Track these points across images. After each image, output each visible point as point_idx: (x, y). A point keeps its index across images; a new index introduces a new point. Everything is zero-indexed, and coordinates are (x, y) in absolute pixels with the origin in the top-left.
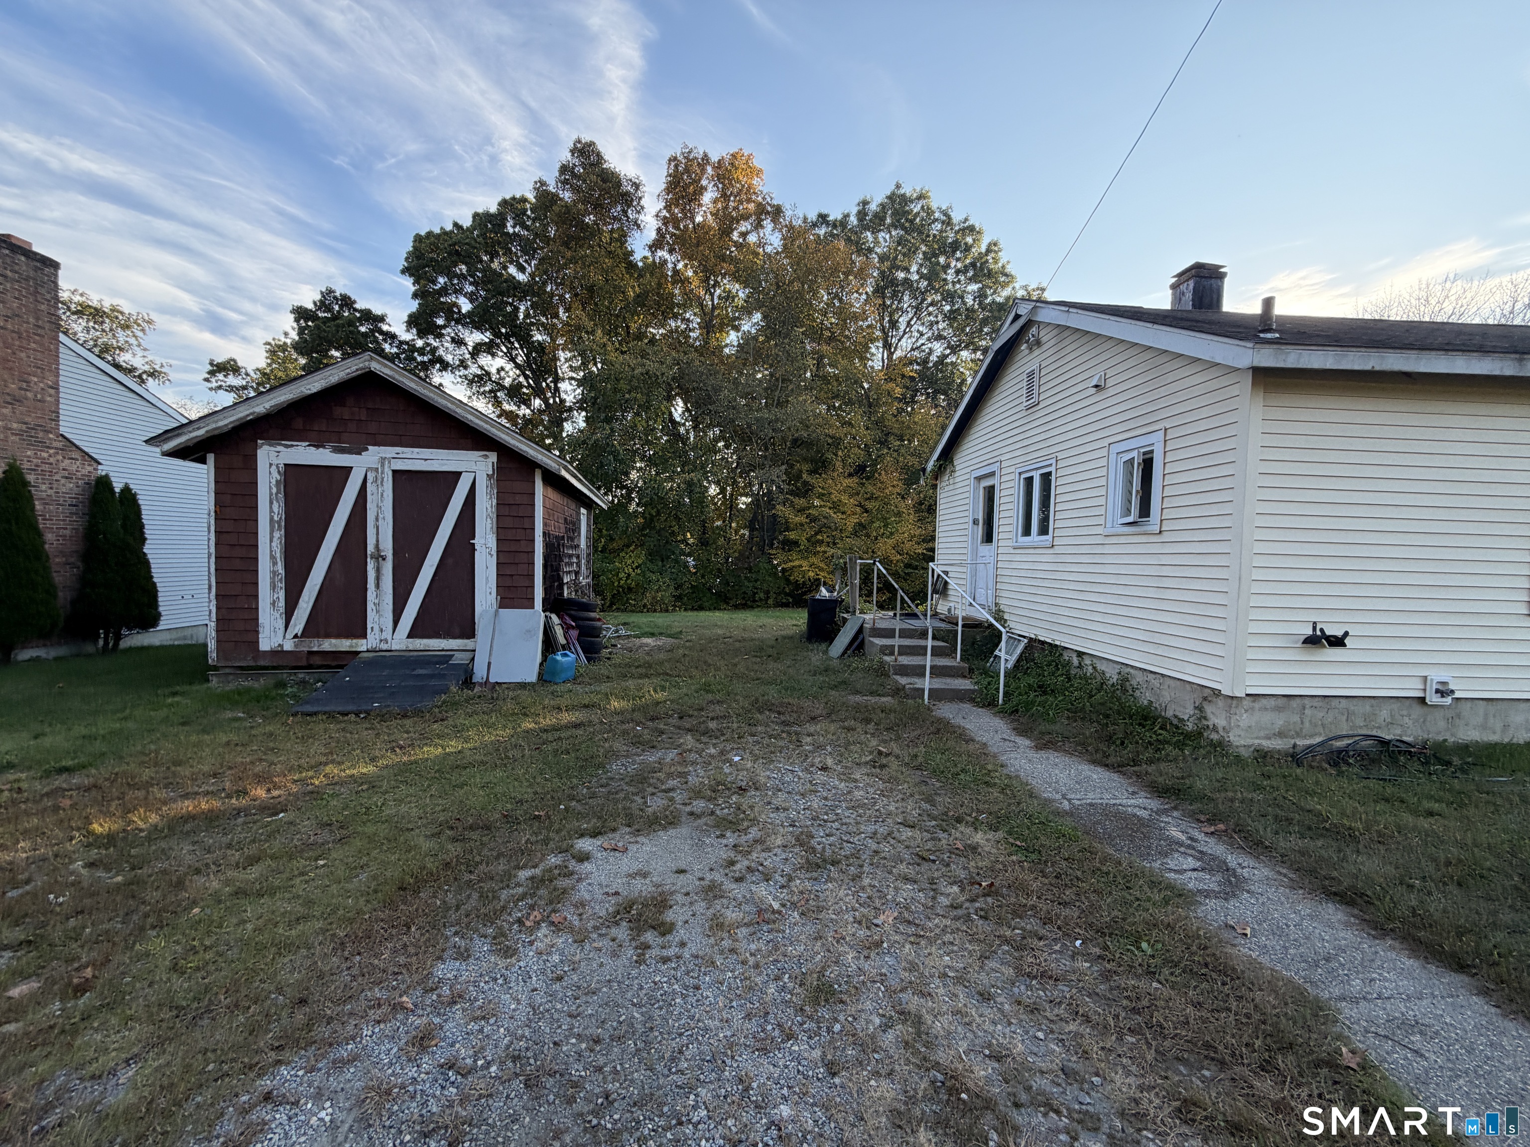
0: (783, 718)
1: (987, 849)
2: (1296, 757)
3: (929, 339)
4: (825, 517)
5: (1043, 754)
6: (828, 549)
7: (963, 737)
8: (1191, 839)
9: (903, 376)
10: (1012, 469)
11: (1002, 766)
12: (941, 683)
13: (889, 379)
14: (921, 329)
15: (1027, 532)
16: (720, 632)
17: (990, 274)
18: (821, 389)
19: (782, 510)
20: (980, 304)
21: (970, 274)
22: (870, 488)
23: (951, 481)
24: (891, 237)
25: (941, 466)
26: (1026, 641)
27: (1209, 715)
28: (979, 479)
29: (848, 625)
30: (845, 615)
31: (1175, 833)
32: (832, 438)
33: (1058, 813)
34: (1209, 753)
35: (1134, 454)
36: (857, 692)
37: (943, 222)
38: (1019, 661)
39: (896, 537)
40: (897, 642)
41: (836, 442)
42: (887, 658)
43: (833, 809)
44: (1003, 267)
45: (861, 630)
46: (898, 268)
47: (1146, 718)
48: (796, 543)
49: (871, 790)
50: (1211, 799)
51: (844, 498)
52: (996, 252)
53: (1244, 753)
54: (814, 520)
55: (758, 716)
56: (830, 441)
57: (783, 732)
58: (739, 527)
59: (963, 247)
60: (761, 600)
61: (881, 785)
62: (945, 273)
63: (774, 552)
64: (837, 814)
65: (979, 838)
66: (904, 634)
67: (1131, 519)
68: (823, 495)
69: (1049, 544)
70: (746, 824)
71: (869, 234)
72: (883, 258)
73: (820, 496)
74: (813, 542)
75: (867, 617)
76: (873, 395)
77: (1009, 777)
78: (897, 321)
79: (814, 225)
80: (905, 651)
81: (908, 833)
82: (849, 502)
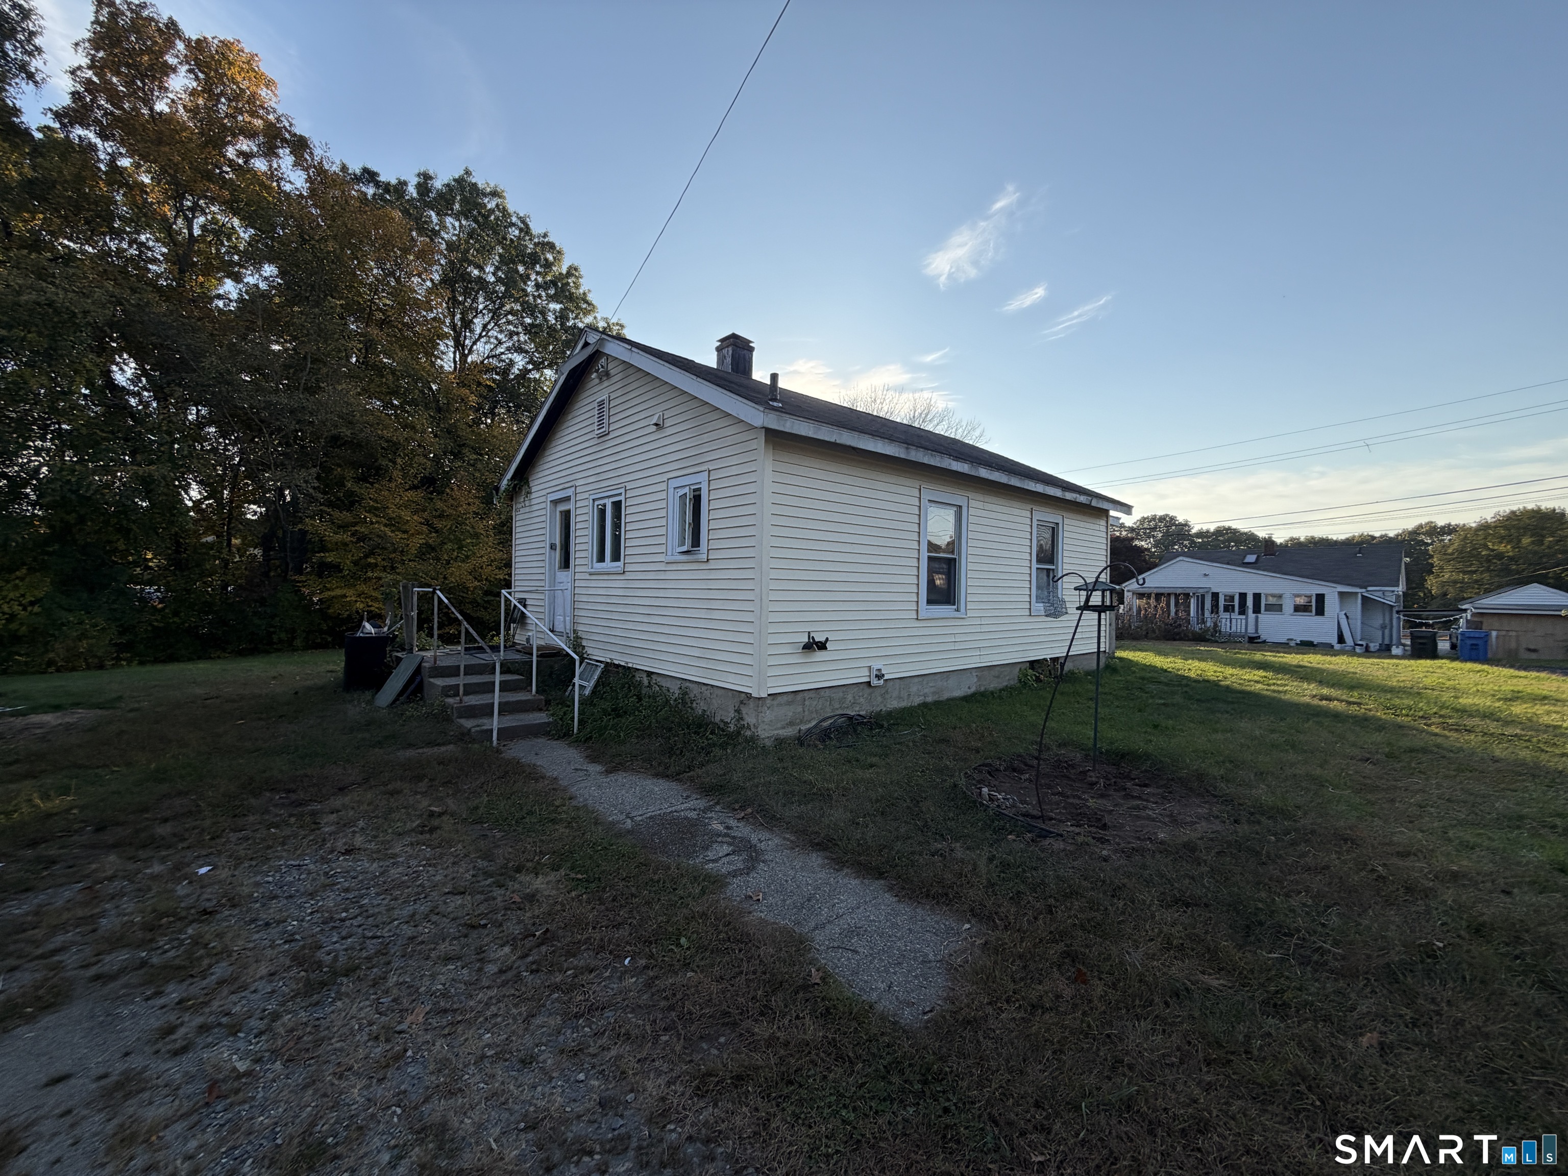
0: (293, 797)
1: (547, 893)
2: (801, 740)
3: (508, 349)
4: (379, 536)
5: (612, 777)
6: (383, 575)
7: (533, 774)
8: (728, 828)
9: (479, 384)
10: (586, 495)
11: (571, 799)
12: (511, 721)
13: (462, 384)
14: (500, 336)
15: (601, 558)
16: (199, 691)
17: (571, 298)
18: (372, 381)
19: (316, 525)
20: (562, 324)
21: (552, 292)
22: (439, 504)
23: (527, 503)
24: (461, 226)
25: (515, 486)
26: (602, 666)
27: (745, 716)
28: (555, 502)
29: (402, 665)
30: (399, 655)
31: (717, 826)
32: (387, 441)
33: (619, 835)
34: (744, 748)
35: (687, 490)
36: (410, 746)
37: (521, 230)
38: (596, 686)
39: (473, 561)
40: (461, 680)
41: (394, 447)
42: (450, 700)
43: (355, 901)
44: (584, 294)
45: (418, 670)
46: (470, 263)
47: (700, 726)
48: (336, 568)
49: (413, 863)
50: (743, 788)
51: (406, 515)
52: (577, 277)
53: (768, 743)
54: (362, 538)
55: (253, 801)
56: (385, 445)
57: (291, 815)
58: (246, 545)
59: (543, 262)
60: (281, 641)
61: (429, 852)
62: (525, 284)
63: (303, 578)
64: (361, 907)
65: (539, 883)
66: (470, 670)
67: (685, 548)
68: (376, 509)
69: (620, 570)
70: (206, 962)
71: (433, 214)
72: (451, 246)
73: (371, 510)
74: (362, 565)
75: (428, 654)
76: (442, 400)
77: (578, 809)
78: (471, 321)
79: (357, 179)
80: (470, 690)
81: (458, 900)
82: (413, 520)
